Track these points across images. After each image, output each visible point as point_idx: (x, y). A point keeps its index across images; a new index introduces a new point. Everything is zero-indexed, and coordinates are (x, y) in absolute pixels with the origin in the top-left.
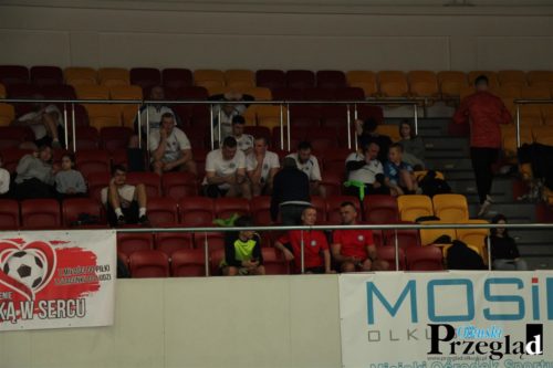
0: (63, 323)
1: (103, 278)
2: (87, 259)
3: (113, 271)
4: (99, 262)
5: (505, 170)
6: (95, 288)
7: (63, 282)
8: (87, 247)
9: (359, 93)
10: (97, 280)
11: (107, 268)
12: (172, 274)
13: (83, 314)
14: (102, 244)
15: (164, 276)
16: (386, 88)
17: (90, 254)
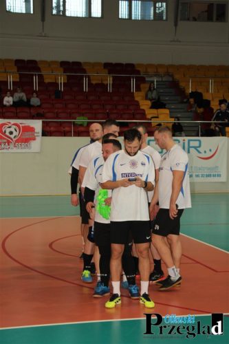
0: (24, 151)
1: (38, 136)
2: (32, 130)
3: (40, 134)
4: (36, 131)
5: (185, 100)
6: (34, 139)
7: (24, 137)
8: (32, 125)
9: (138, 72)
10: (35, 137)
11: (38, 133)
12: (65, 135)
13: (30, 148)
14: (37, 125)
15: (62, 136)
16: (149, 70)
17: (33, 128)
